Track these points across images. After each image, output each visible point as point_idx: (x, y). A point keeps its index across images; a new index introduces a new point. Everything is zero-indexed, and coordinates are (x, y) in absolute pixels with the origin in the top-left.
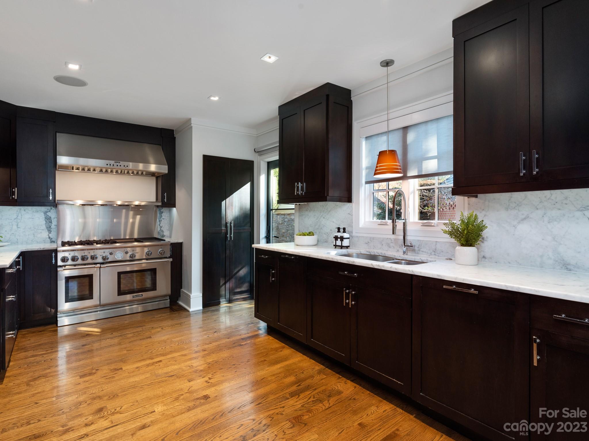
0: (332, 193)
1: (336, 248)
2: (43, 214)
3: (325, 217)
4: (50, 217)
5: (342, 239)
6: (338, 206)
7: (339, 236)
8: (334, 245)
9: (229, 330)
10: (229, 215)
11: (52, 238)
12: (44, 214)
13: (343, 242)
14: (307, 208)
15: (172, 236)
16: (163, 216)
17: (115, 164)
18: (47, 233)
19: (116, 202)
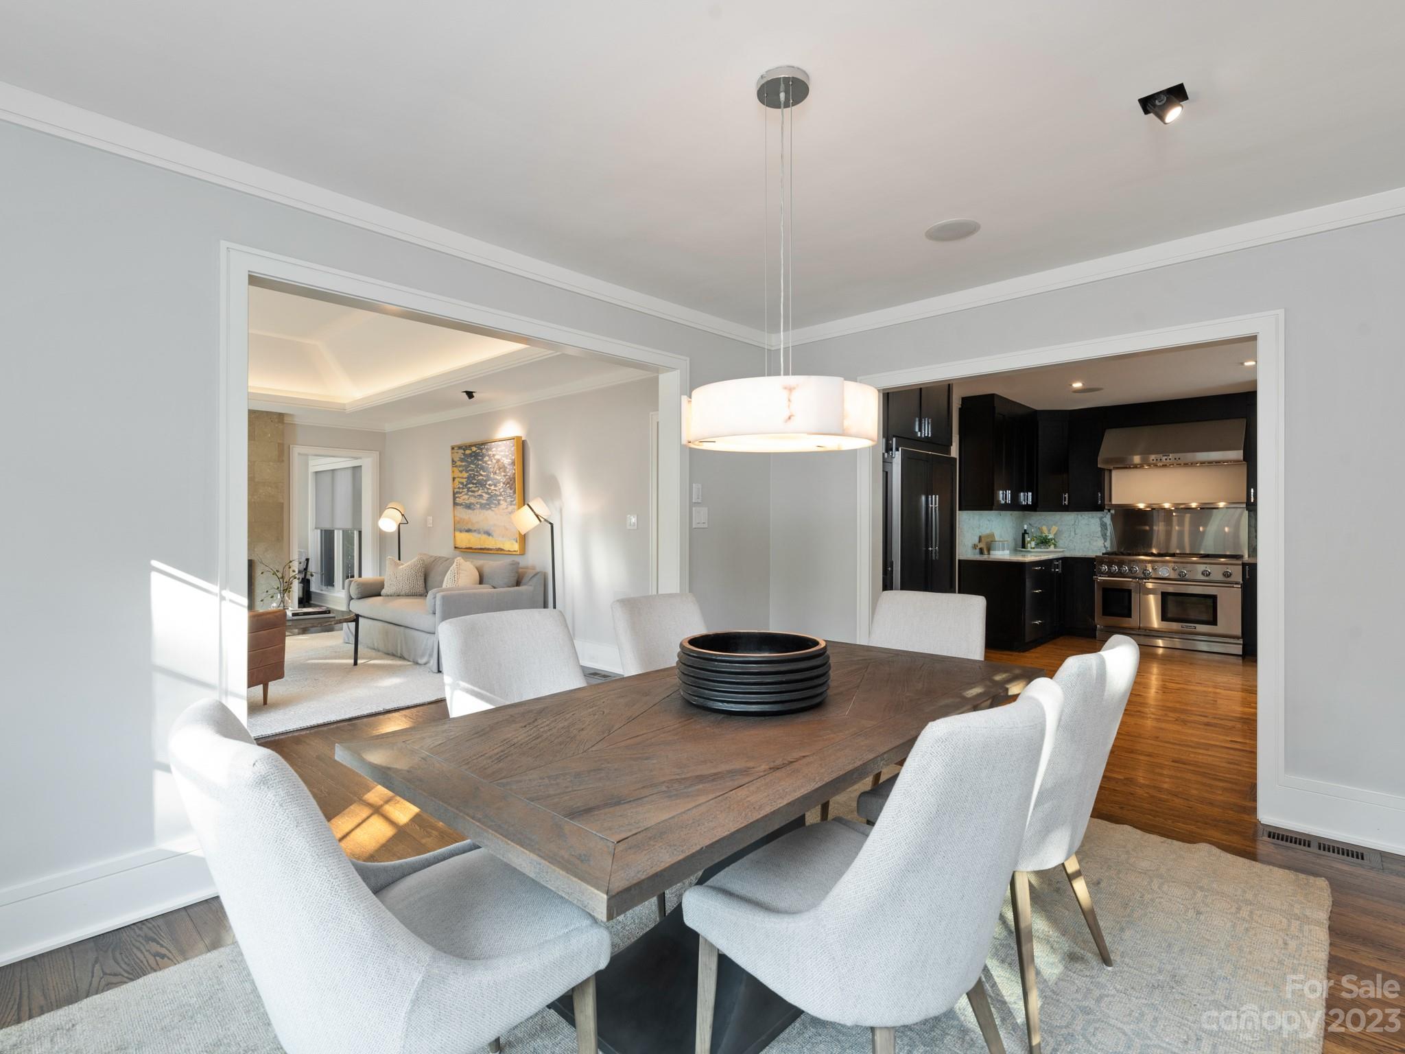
4: (1106, 524)
11: (1106, 545)
12: (1100, 520)
18: (1101, 541)
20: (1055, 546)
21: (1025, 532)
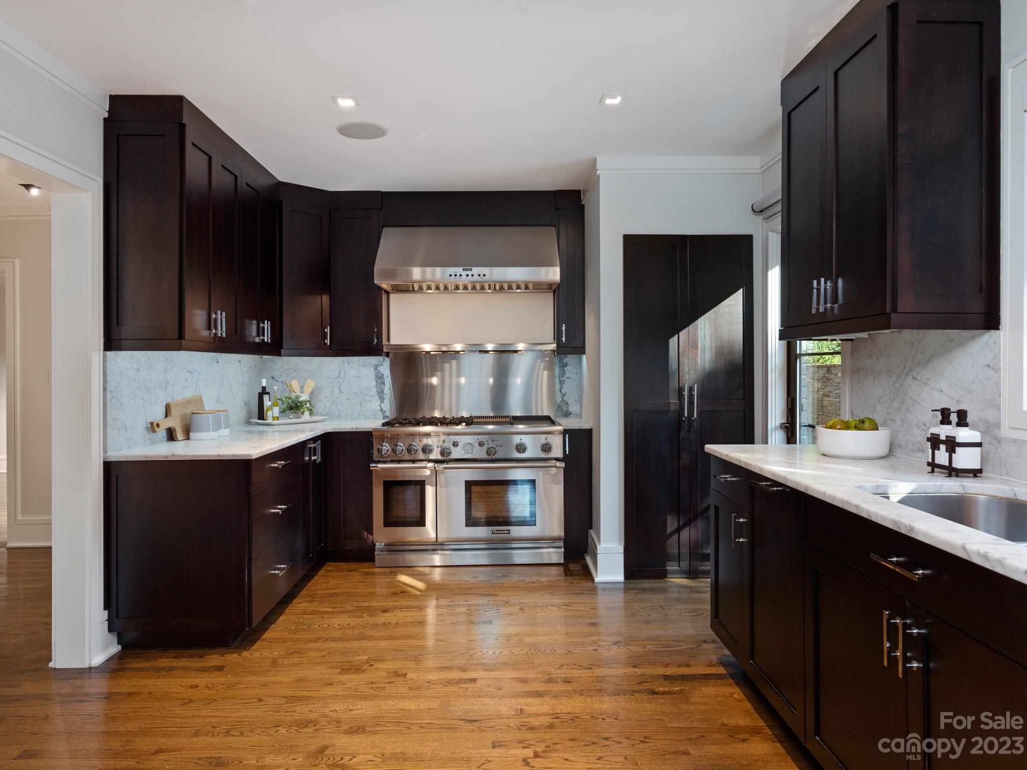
0: (906, 302)
1: (933, 471)
2: (372, 368)
3: (918, 378)
4: (383, 375)
5: (952, 445)
6: (953, 340)
7: (943, 437)
8: (929, 464)
9: (648, 647)
10: (686, 369)
11: (385, 411)
12: (374, 368)
13: (953, 455)
14: (872, 351)
15: (583, 416)
16: (567, 372)
17: (464, 273)
18: (379, 402)
19: (485, 346)
20: (311, 413)
21: (264, 392)
